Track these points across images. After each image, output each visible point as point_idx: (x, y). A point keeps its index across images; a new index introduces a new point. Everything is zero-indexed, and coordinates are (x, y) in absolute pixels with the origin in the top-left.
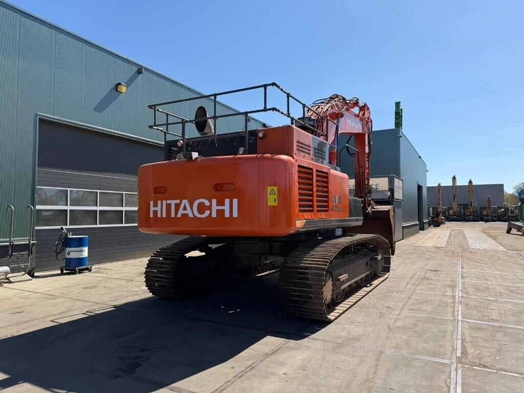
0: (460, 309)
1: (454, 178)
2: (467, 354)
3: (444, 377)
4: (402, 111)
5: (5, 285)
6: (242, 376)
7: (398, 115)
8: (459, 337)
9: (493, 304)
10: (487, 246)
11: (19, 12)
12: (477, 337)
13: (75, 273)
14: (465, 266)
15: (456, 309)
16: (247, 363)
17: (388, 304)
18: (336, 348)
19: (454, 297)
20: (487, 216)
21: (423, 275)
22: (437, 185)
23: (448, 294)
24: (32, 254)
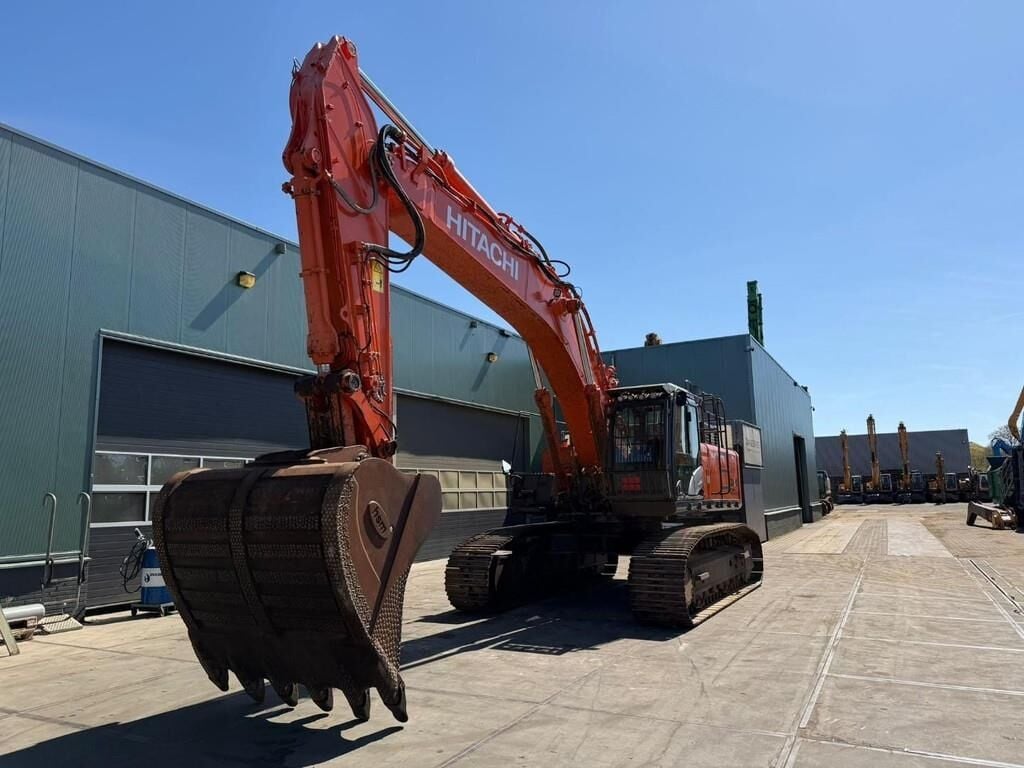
0: (830, 659)
1: (870, 421)
2: (818, 723)
3: (768, 756)
4: (760, 299)
5: (36, 638)
6: (453, 762)
7: (755, 307)
8: (814, 700)
9: (891, 648)
10: (920, 549)
11: (77, 162)
12: (841, 700)
13: (157, 615)
14: (866, 587)
15: (824, 657)
16: (462, 744)
17: (710, 654)
18: (608, 720)
19: (828, 639)
20: (939, 491)
21: (784, 605)
22: (838, 434)
23: (818, 634)
24: (83, 580)
